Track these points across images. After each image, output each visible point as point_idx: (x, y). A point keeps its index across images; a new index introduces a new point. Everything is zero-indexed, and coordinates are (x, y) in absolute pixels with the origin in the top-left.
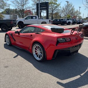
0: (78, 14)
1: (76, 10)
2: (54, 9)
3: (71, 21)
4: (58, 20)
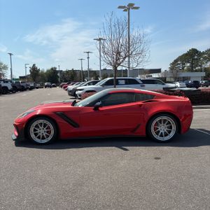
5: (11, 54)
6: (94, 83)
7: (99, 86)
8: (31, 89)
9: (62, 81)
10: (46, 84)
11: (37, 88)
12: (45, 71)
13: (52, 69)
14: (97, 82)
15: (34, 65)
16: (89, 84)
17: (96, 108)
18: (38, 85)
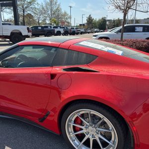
0: (67, 18)
1: (63, 11)
2: (26, 8)
3: (62, 31)
4: (40, 28)
5: (71, 7)
7: (113, 33)
10: (95, 30)
11: (89, 33)
12: (97, 20)
13: (103, 19)
15: (90, 15)
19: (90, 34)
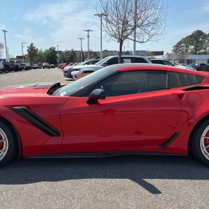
5: (5, 31)
6: (94, 63)
7: (99, 66)
8: (27, 69)
9: (60, 62)
10: (44, 64)
11: (35, 68)
12: (44, 51)
13: (51, 49)
14: (96, 62)
15: (32, 44)
16: (88, 63)
17: (93, 101)
18: (36, 65)
19: (37, 70)
